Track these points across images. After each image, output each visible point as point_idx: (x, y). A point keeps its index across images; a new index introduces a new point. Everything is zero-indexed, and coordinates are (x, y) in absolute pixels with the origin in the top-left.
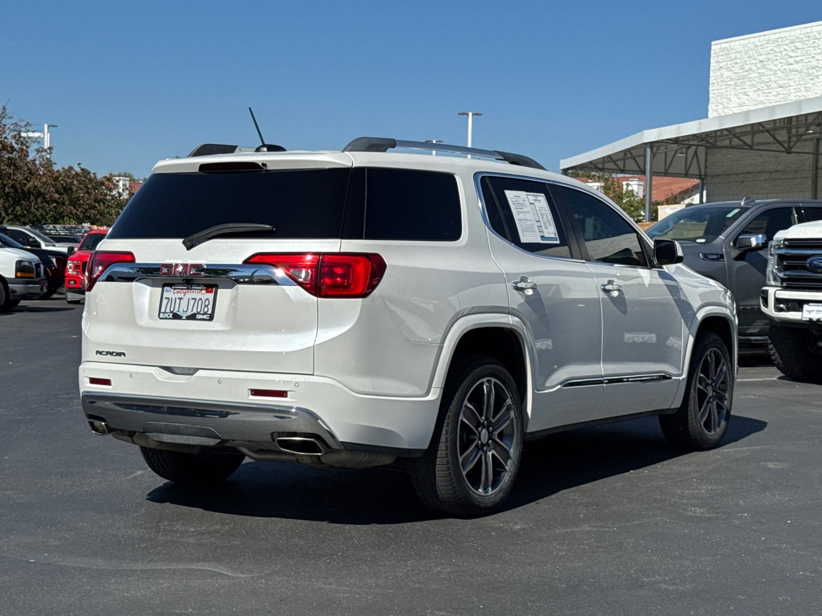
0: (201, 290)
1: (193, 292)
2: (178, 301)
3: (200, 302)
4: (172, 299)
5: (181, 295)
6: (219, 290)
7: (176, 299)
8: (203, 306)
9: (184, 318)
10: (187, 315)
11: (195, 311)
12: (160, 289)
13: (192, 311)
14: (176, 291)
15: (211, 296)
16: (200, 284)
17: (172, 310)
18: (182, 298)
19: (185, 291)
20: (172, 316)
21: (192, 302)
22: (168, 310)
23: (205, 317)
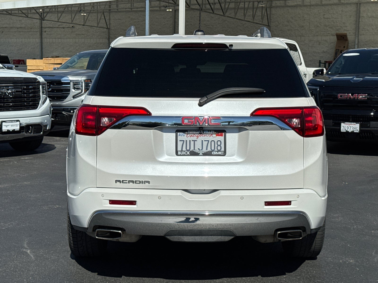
0: (212, 134)
1: (205, 136)
2: (192, 143)
3: (213, 143)
4: (186, 141)
5: (195, 138)
6: (227, 135)
7: (190, 141)
8: (216, 145)
9: (201, 154)
10: (203, 152)
11: (209, 149)
12: (175, 134)
13: (207, 149)
14: (188, 135)
15: (221, 138)
16: (210, 130)
17: (188, 149)
18: (196, 140)
19: (197, 135)
20: (189, 153)
21: (205, 143)
22: (184, 149)
23: (219, 153)
